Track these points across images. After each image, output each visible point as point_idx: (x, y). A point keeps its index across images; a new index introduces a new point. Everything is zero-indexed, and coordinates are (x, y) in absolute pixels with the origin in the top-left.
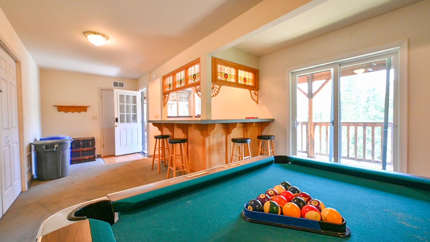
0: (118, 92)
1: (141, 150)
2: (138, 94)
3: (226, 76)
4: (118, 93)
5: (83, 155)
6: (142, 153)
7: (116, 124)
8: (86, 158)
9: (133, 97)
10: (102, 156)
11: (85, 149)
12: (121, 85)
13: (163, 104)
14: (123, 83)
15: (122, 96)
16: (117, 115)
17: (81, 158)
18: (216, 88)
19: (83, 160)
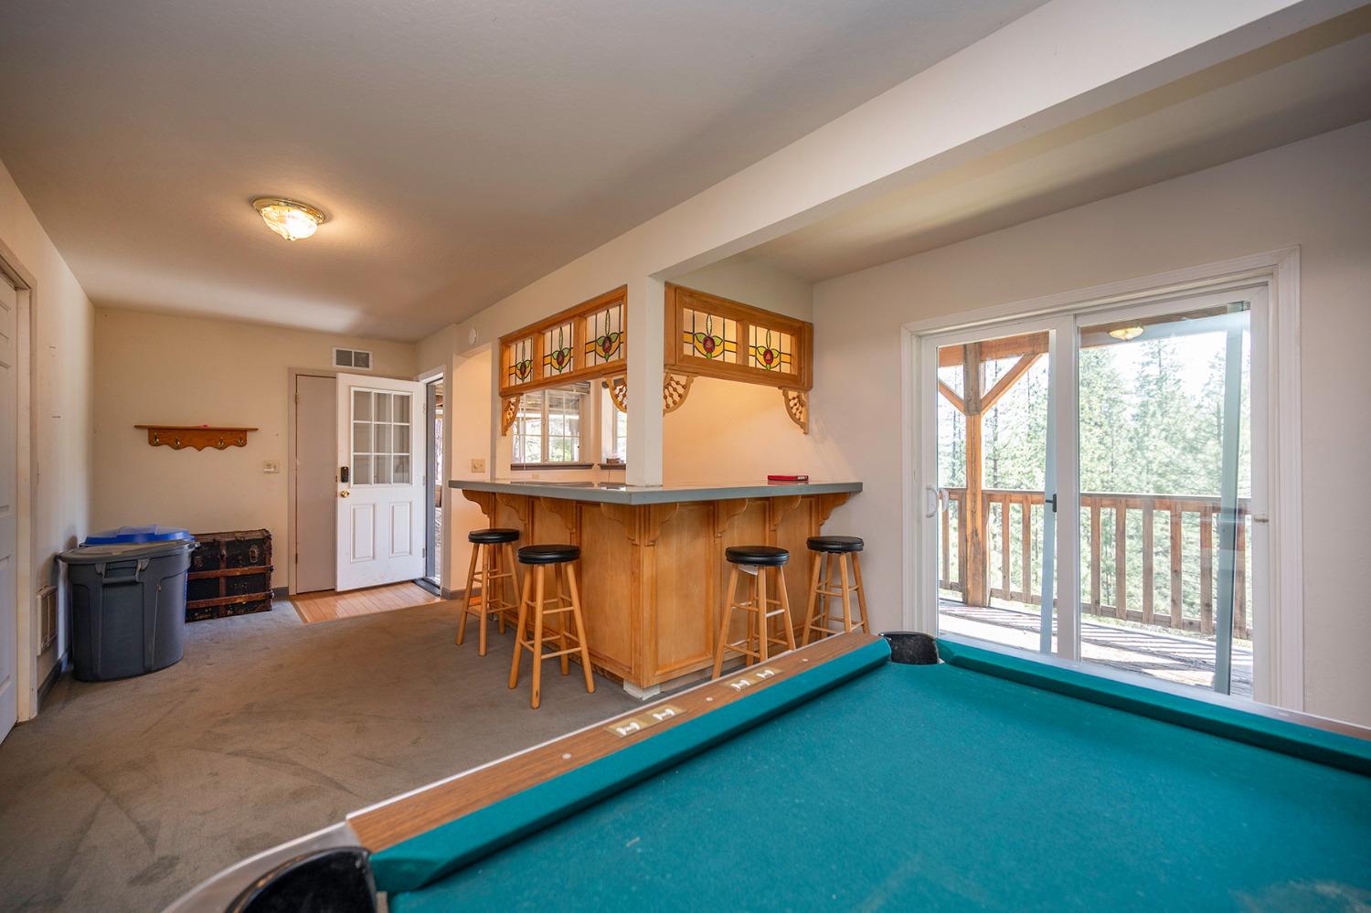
0: (349, 382)
1: (419, 572)
2: (416, 391)
3: (709, 344)
4: (350, 387)
5: (230, 592)
6: (422, 583)
7: (342, 487)
8: (238, 601)
9: (398, 402)
10: (292, 592)
11: (238, 572)
12: (362, 361)
13: (499, 428)
14: (368, 354)
15: (361, 397)
16: (345, 457)
17: (222, 600)
18: (678, 383)
19: (227, 607)
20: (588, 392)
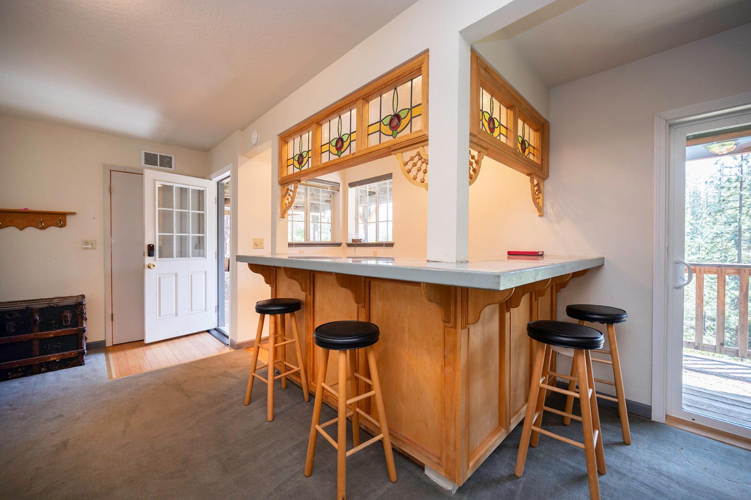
0: (154, 178)
1: (212, 325)
2: (210, 187)
3: (492, 125)
4: (155, 181)
5: (44, 352)
6: (215, 333)
7: (148, 260)
8: (52, 359)
9: (196, 195)
10: (109, 344)
11: (51, 334)
12: (166, 162)
13: (279, 211)
14: (171, 158)
15: (166, 190)
16: (152, 236)
17: (37, 359)
18: (473, 157)
19: (41, 365)
20: (338, 191)
